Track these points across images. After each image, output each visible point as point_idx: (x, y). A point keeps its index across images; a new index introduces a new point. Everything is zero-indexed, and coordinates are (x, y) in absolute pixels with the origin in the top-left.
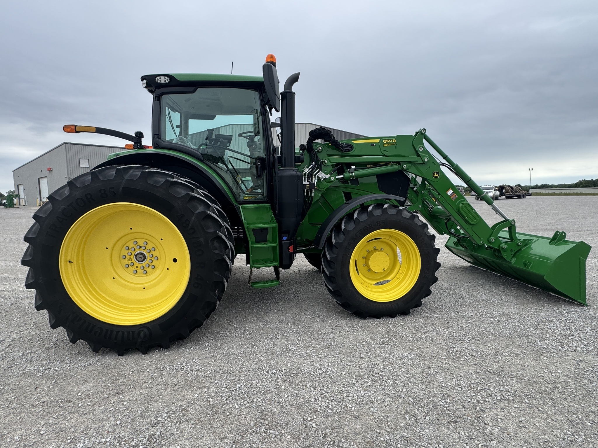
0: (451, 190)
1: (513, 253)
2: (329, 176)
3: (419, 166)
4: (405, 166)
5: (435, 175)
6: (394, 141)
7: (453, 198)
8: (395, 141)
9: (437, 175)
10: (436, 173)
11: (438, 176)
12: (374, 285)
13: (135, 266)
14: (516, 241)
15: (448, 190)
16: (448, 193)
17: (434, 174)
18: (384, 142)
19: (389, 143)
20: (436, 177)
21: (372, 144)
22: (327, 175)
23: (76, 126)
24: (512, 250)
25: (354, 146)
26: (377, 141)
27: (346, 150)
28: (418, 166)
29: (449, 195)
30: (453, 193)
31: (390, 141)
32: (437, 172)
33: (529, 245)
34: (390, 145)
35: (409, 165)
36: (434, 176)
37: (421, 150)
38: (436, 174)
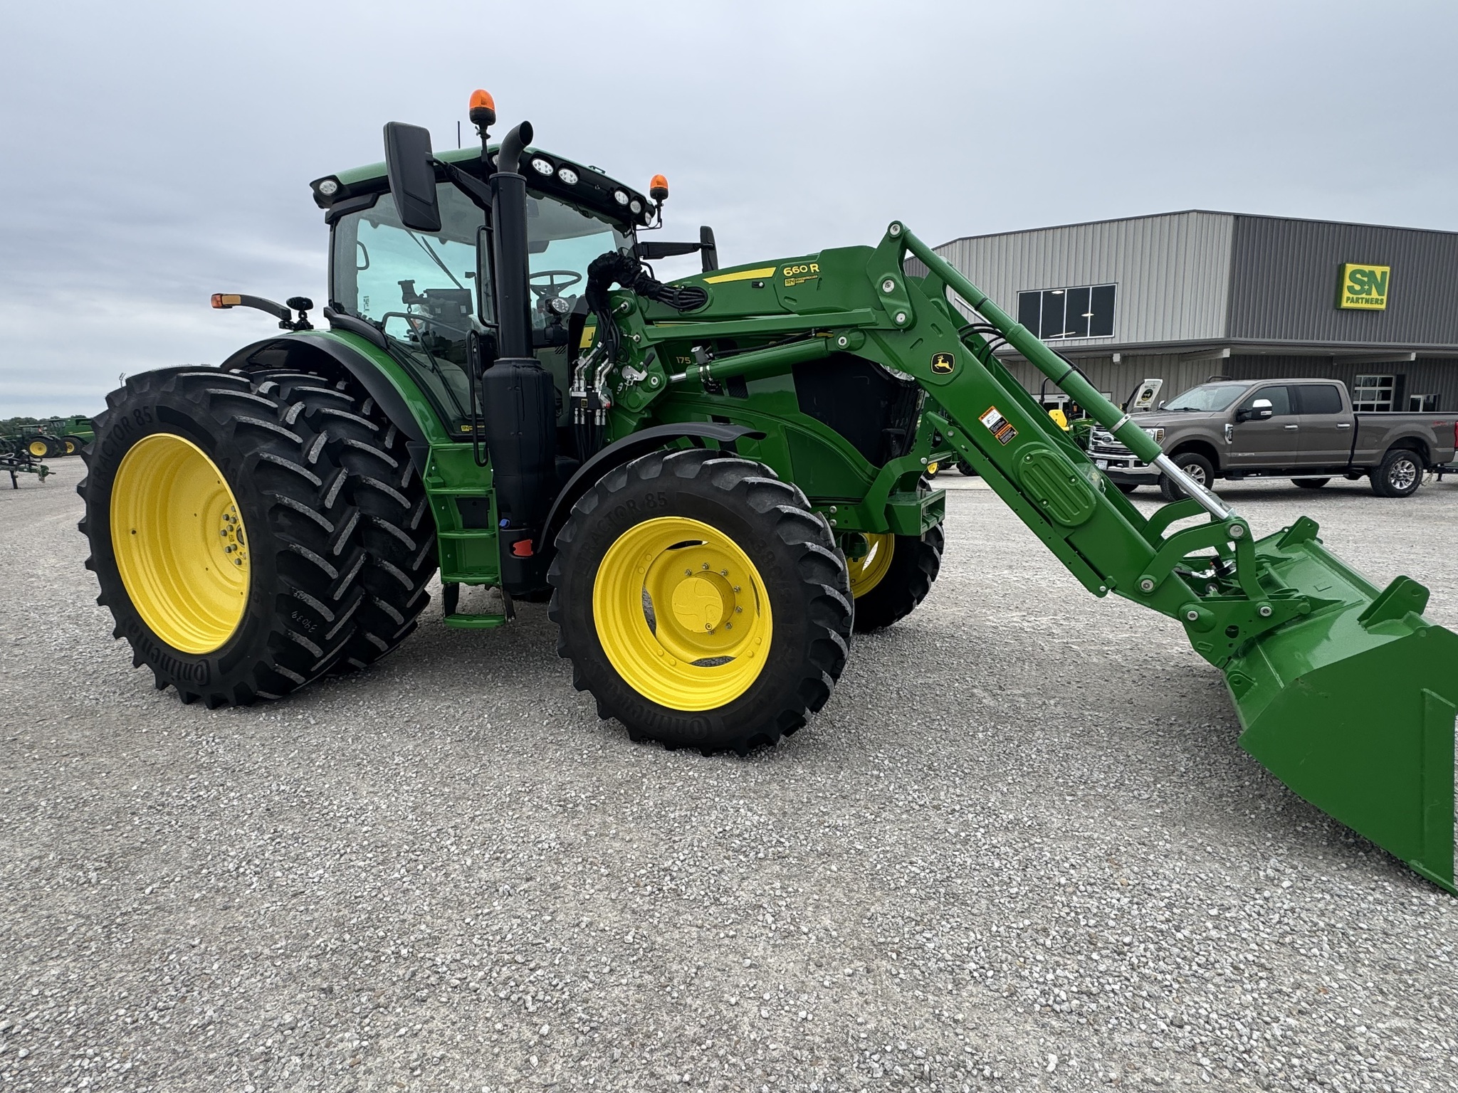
0: (995, 411)
1: (1239, 642)
2: (644, 374)
3: (886, 339)
4: (842, 341)
5: (940, 364)
6: (815, 267)
7: (1004, 436)
8: (816, 269)
9: (947, 365)
10: (942, 358)
11: (951, 366)
12: (692, 663)
13: (238, 551)
14: (1252, 600)
15: (985, 410)
16: (984, 421)
17: (937, 362)
18: (785, 272)
19: (801, 275)
20: (943, 370)
21: (755, 283)
22: (640, 372)
23: (221, 295)
24: (1232, 632)
25: (710, 291)
26: (769, 272)
27: (682, 304)
28: (884, 339)
29: (988, 426)
30: (1001, 419)
31: (804, 269)
32: (944, 356)
33: (1312, 621)
34: (801, 280)
35: (856, 336)
36: (935, 369)
37: (887, 290)
38: (943, 362)
